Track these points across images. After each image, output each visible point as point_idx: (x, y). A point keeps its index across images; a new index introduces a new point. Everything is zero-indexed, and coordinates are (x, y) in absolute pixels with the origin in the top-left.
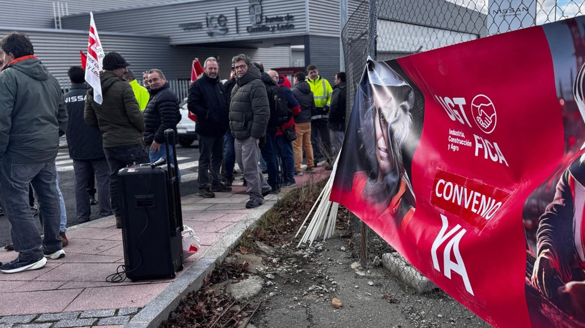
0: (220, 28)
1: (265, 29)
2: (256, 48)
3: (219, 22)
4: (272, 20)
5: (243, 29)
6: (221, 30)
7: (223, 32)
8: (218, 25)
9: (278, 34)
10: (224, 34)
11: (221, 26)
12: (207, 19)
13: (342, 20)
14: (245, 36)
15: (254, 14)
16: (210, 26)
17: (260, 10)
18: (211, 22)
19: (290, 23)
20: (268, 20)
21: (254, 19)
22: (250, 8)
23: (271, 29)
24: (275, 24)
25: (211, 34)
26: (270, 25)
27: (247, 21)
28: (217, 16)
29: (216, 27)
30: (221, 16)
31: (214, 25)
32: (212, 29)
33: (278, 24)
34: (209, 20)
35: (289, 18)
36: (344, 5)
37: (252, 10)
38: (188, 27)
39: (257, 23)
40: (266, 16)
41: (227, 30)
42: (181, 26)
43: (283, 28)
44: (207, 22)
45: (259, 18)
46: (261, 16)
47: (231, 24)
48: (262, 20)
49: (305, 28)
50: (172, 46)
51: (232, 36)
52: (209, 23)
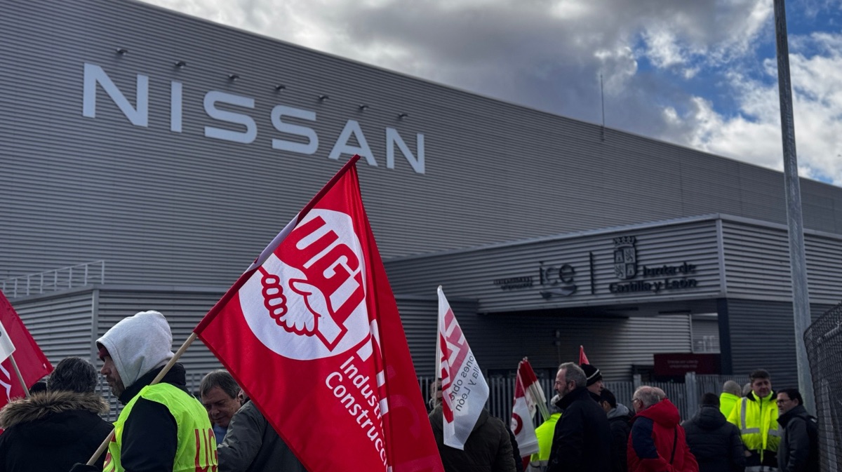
0: (563, 285)
1: (643, 287)
2: (627, 318)
3: (562, 275)
4: (655, 272)
5: (603, 288)
6: (564, 288)
7: (568, 293)
8: (559, 281)
9: (666, 296)
10: (569, 296)
11: (564, 282)
12: (541, 271)
13: (796, 290)
14: (606, 298)
15: (623, 262)
16: (546, 282)
17: (633, 256)
18: (547, 275)
19: (690, 276)
20: (647, 272)
21: (624, 271)
22: (615, 253)
23: (654, 288)
24: (661, 279)
25: (547, 296)
26: (651, 281)
27: (609, 273)
28: (560, 267)
29: (556, 283)
30: (565, 266)
31: (552, 282)
32: (548, 288)
33: (667, 280)
34: (544, 274)
35: (687, 268)
36: (798, 264)
37: (619, 255)
38: (509, 284)
39: (628, 278)
40: (644, 266)
41: (574, 289)
42: (498, 282)
43: (676, 285)
44: (541, 276)
45: (631, 269)
46: (636, 266)
47: (582, 280)
48: (637, 272)
49: (718, 286)
50: (481, 315)
51: (584, 299)
52: (544, 278)
